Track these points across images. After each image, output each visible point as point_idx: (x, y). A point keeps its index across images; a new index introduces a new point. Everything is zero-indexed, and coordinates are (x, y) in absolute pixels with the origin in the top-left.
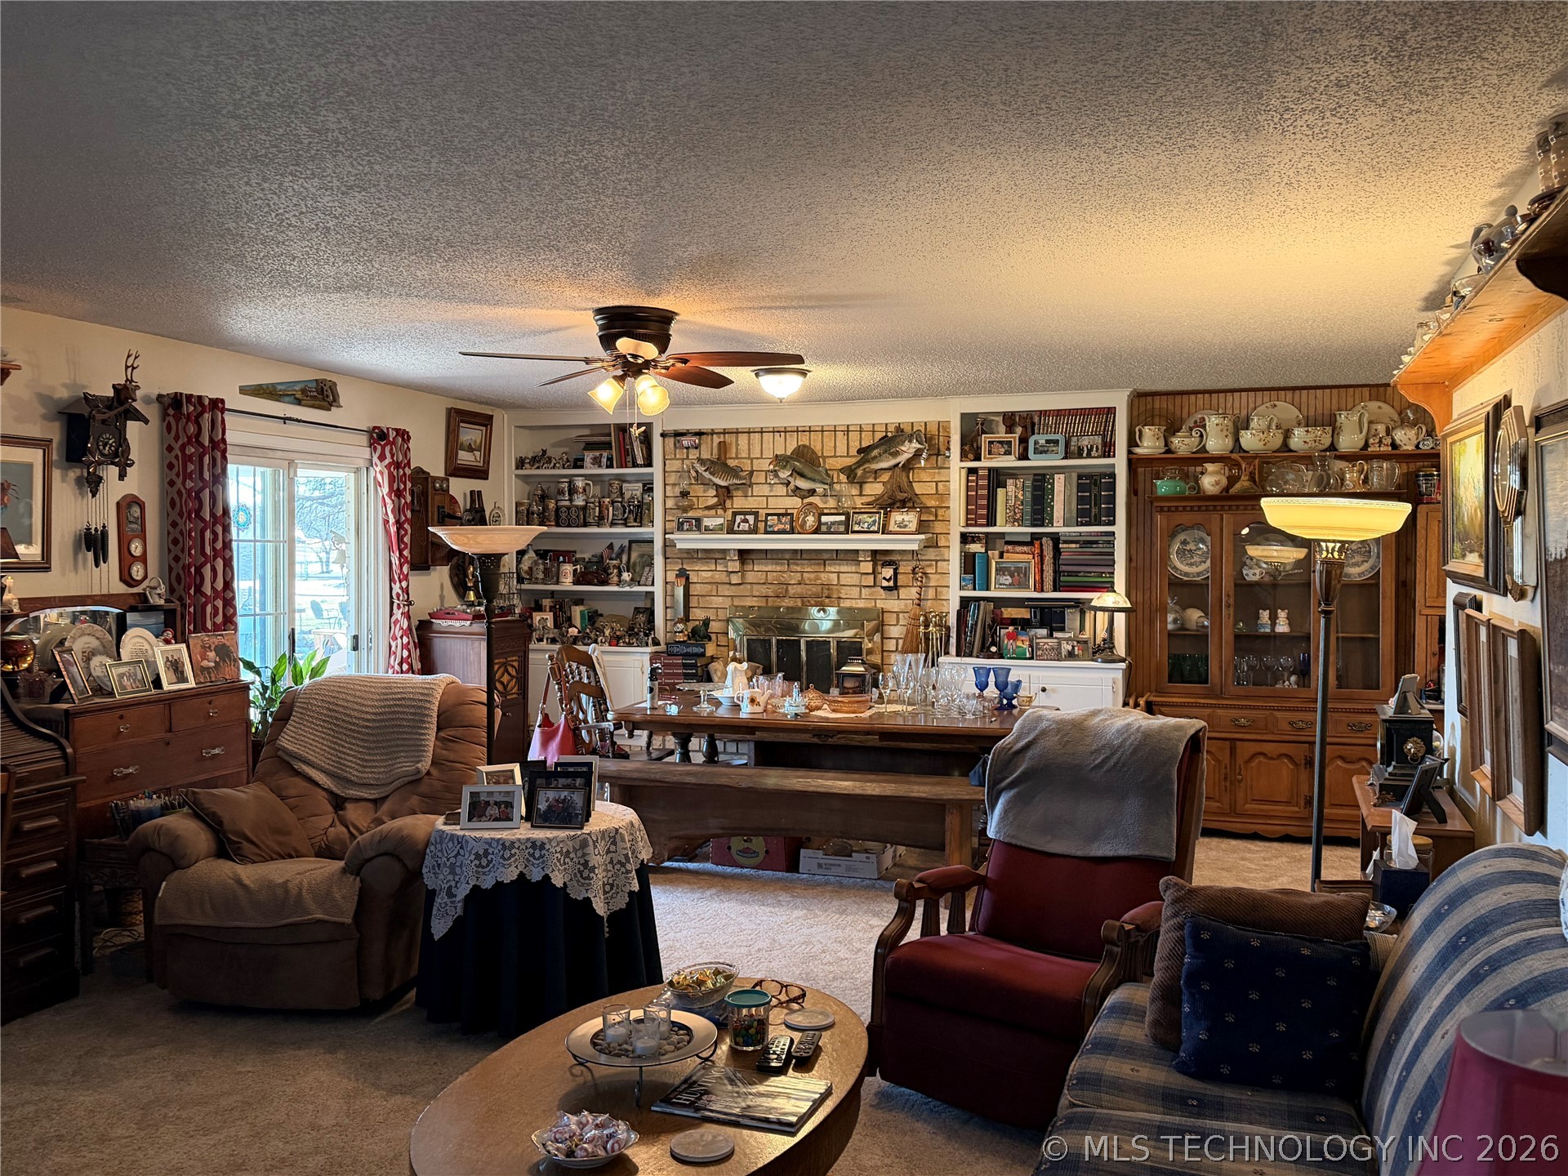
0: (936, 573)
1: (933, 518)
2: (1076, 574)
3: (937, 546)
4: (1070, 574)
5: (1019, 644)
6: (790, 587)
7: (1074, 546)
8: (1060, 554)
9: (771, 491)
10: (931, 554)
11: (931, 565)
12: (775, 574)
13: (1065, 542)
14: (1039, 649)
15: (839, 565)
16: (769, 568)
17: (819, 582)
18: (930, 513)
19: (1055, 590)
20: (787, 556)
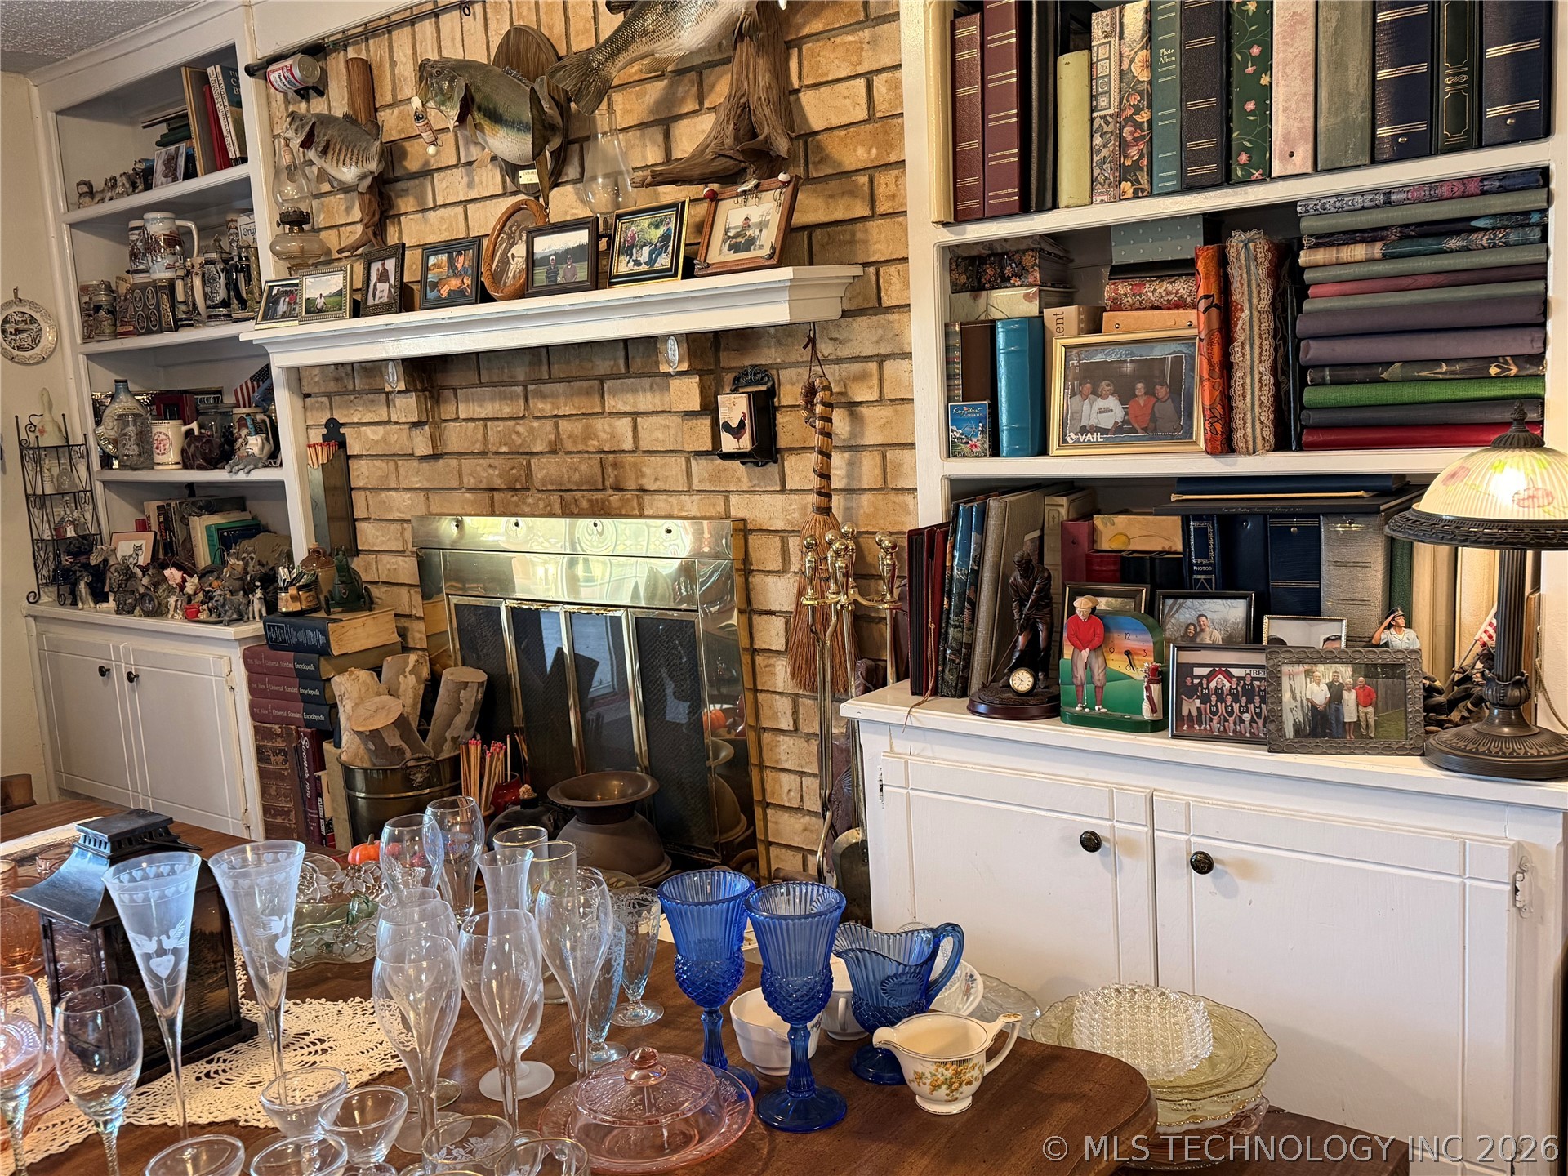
0: (881, 400)
1: (861, 210)
2: (1369, 371)
3: (879, 309)
4: (1344, 373)
5: (1118, 663)
6: (534, 461)
7: (1358, 252)
8: (1302, 292)
9: (471, 185)
10: (864, 336)
11: (863, 377)
12: (501, 425)
13: (1324, 240)
14: (1191, 692)
15: (635, 391)
16: (487, 410)
17: (593, 444)
18: (852, 193)
19: (1282, 443)
20: (521, 374)
